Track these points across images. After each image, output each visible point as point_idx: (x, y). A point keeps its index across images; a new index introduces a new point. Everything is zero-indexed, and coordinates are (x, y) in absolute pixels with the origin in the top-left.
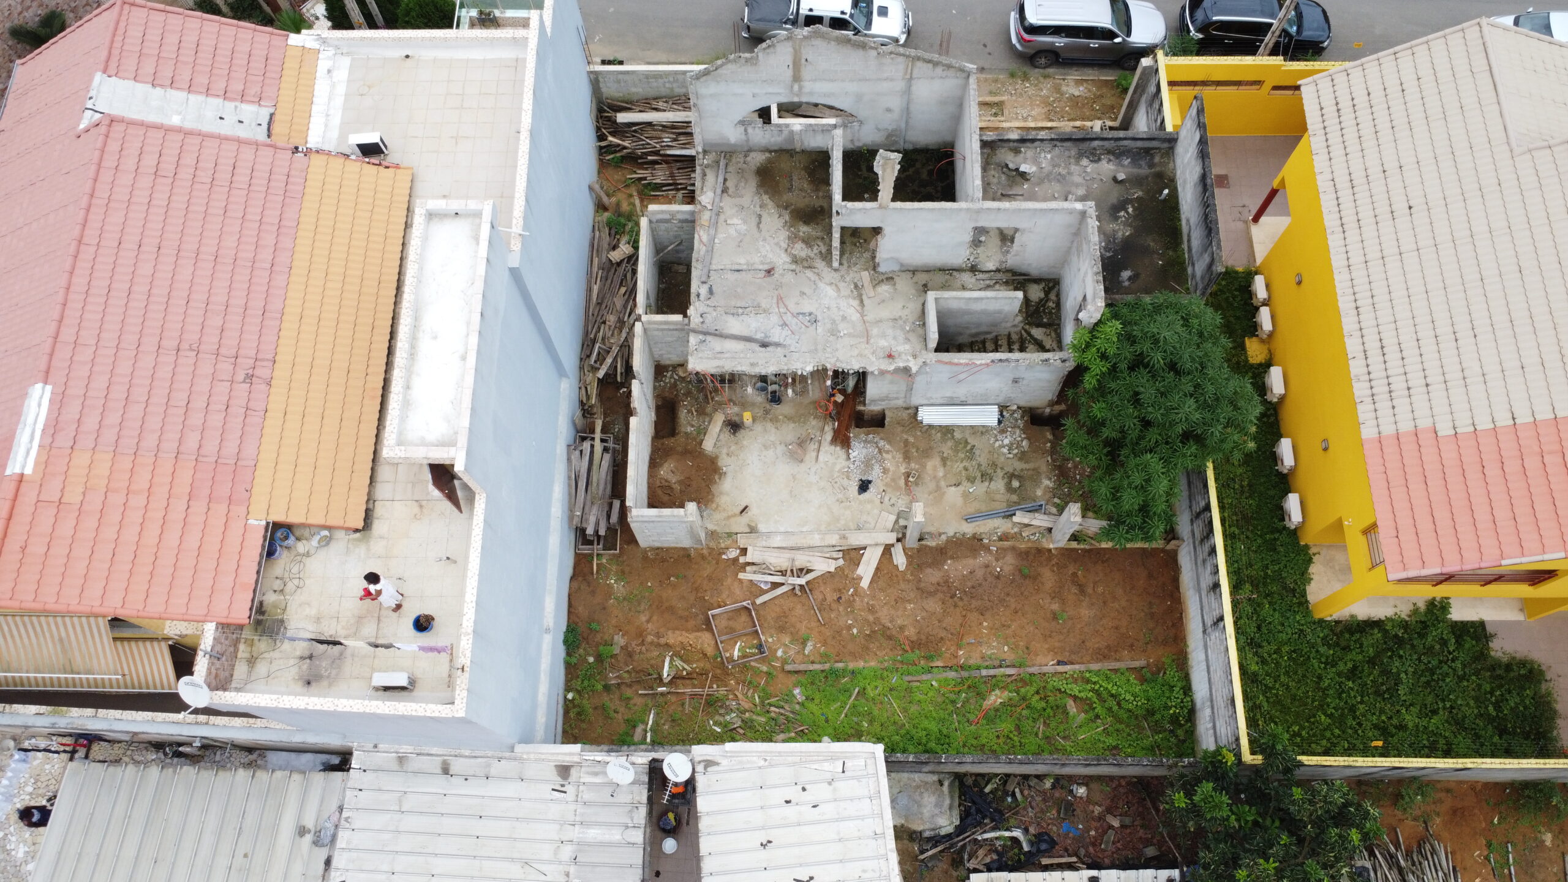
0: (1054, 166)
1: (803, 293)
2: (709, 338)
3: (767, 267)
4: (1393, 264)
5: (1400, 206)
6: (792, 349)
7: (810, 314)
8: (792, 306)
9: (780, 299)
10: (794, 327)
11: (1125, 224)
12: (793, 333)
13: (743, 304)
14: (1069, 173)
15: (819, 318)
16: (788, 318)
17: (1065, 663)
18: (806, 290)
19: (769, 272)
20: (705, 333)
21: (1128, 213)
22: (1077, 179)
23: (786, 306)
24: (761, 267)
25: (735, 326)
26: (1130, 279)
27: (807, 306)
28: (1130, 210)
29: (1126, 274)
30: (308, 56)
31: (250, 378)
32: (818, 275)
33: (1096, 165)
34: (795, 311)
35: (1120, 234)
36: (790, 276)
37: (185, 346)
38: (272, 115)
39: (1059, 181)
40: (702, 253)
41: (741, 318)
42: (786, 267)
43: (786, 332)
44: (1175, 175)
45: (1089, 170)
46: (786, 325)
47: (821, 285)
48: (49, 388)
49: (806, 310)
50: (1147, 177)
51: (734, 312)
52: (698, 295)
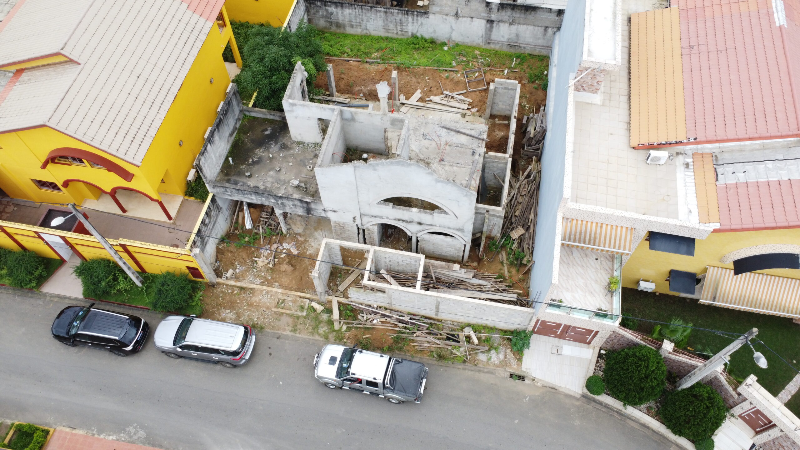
0: (279, 188)
1: (427, 148)
2: (477, 136)
3: (443, 163)
4: (160, 64)
5: (141, 81)
6: (437, 126)
7: (425, 139)
8: (434, 144)
9: (439, 148)
10: (434, 134)
11: (257, 154)
12: (436, 132)
13: (458, 148)
14: (273, 183)
15: (421, 136)
16: (436, 139)
17: (346, 60)
18: (425, 150)
19: (442, 160)
20: (479, 139)
21: (253, 160)
22: (270, 180)
23: (437, 144)
24: (446, 163)
25: (463, 139)
26: (266, 130)
27: (426, 143)
28: (251, 160)
29: (268, 133)
30: (705, 218)
31: (691, 47)
32: (418, 156)
33: (257, 185)
34: (433, 142)
35: (262, 150)
36: (432, 157)
37: (724, 52)
38: (717, 180)
39: (280, 180)
40: (475, 175)
41: (460, 142)
42: (433, 162)
43: (439, 133)
44: (219, 174)
45: (262, 183)
46: (438, 136)
47: (417, 151)
48: (778, 25)
49: (427, 141)
50: (234, 175)
51: (462, 146)
52: (480, 155)
